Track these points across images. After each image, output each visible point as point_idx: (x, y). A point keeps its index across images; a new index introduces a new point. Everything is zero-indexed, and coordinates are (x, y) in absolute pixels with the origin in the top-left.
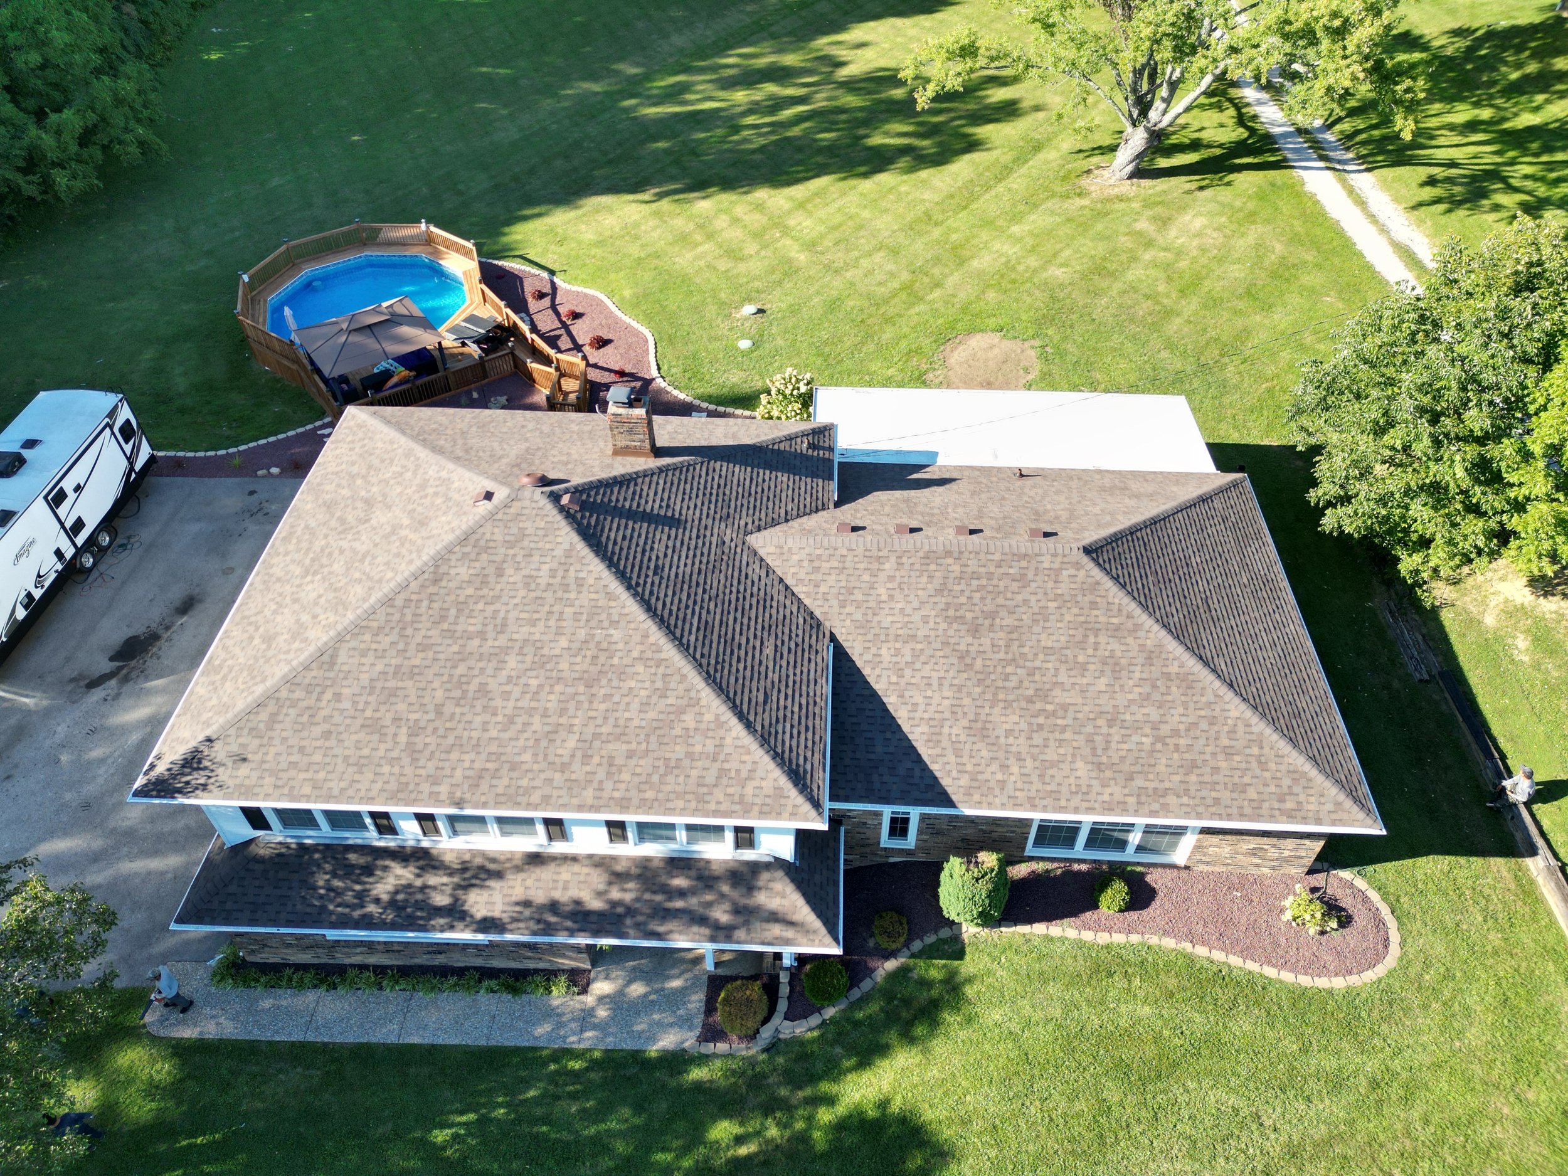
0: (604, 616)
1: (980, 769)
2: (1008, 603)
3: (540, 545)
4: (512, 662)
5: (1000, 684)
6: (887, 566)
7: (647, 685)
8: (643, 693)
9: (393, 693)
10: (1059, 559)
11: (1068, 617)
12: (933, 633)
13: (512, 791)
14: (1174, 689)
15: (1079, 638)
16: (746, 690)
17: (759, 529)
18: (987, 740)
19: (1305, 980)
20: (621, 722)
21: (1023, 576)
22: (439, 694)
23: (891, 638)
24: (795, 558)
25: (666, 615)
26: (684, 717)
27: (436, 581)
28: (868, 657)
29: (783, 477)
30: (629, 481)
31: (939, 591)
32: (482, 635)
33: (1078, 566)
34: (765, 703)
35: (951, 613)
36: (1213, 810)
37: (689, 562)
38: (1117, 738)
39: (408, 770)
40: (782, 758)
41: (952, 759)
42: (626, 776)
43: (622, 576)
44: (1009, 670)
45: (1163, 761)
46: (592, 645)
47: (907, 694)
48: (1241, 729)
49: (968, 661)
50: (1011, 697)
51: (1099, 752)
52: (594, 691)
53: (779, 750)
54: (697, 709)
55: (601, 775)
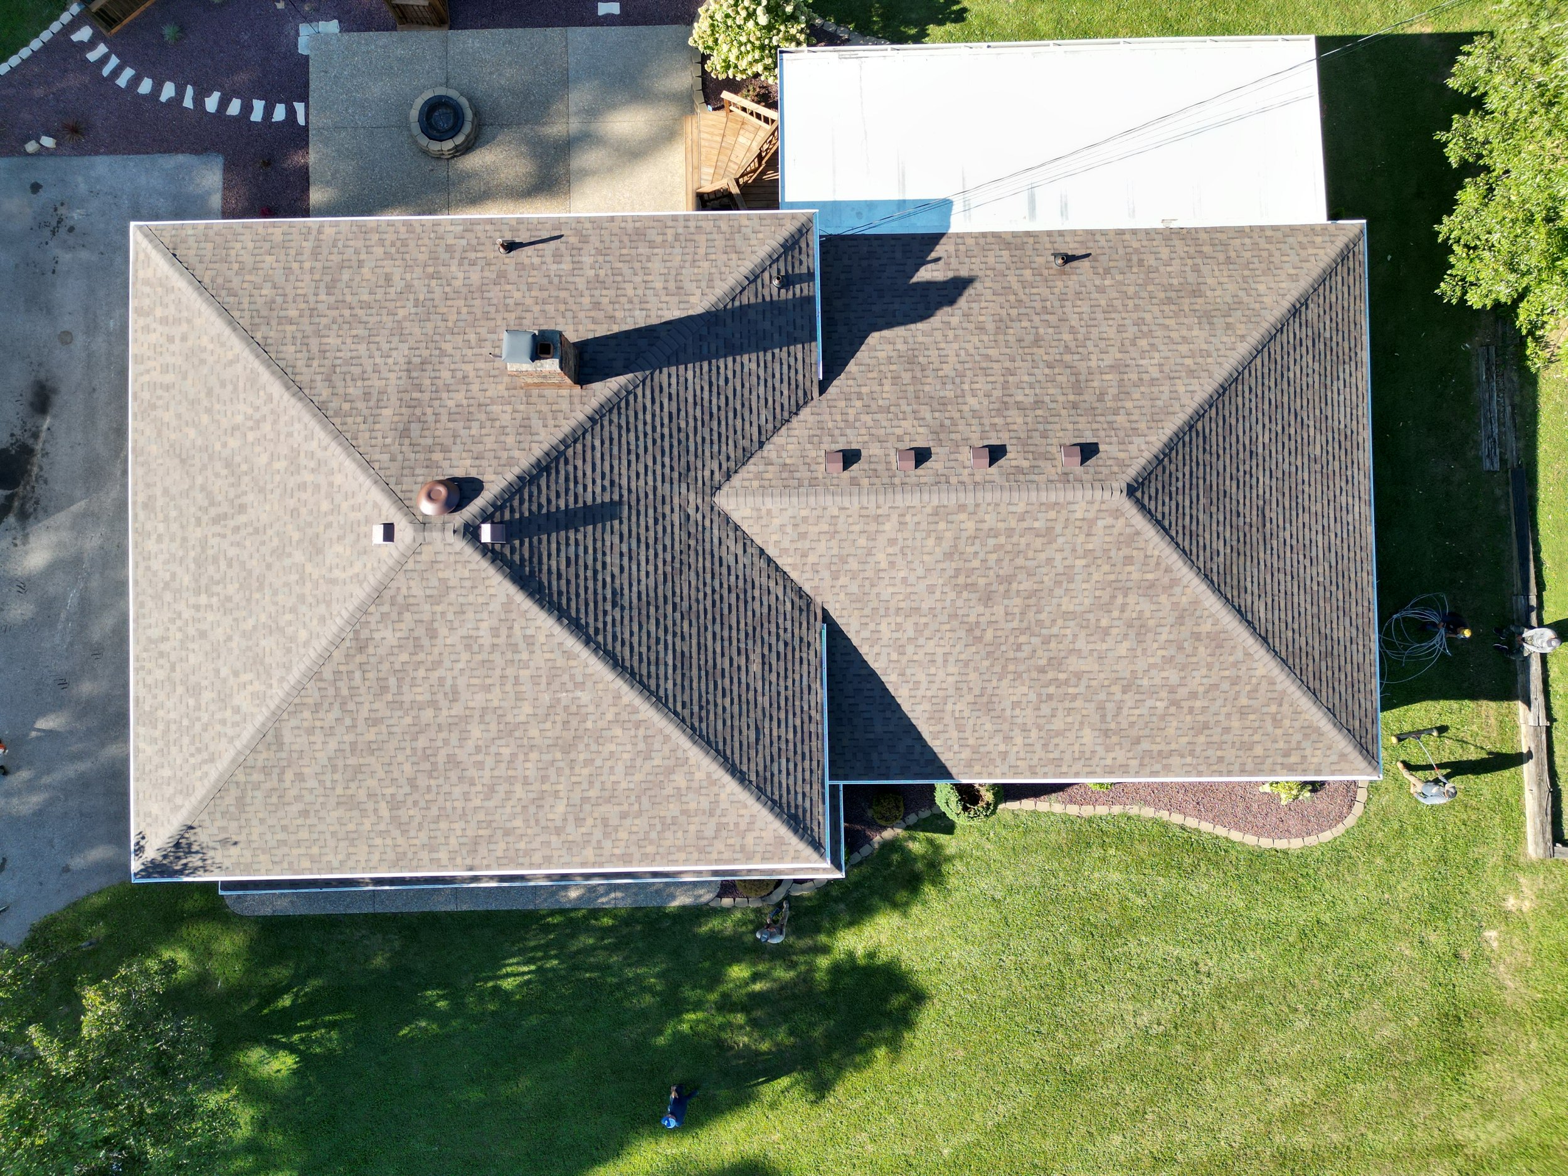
0: (566, 678)
1: (982, 742)
2: (1029, 563)
3: (471, 598)
4: (476, 731)
5: (1011, 655)
6: (887, 527)
7: (629, 747)
8: (626, 756)
9: (358, 770)
10: (1096, 506)
11: (1096, 576)
12: (939, 605)
13: (511, 853)
14: (1202, 649)
15: (1106, 598)
16: (736, 733)
17: (728, 477)
18: (992, 714)
19: (1266, 843)
20: (609, 786)
21: (1050, 530)
22: (407, 768)
23: (892, 611)
24: (776, 522)
25: (636, 664)
26: (673, 777)
27: (361, 649)
28: (865, 634)
31: (949, 556)
32: (433, 704)
33: (1117, 513)
34: (757, 740)
35: (961, 580)
36: (1215, 767)
37: (651, 568)
38: (1130, 704)
39: (400, 840)
40: (781, 807)
41: (955, 734)
42: (623, 835)
43: (577, 627)
44: (1022, 639)
45: (1175, 724)
46: (560, 710)
47: (908, 672)
48: (1264, 685)
49: (978, 633)
50: (1022, 668)
51: (1109, 719)
52: (572, 756)
53: (776, 797)
54: (686, 768)
55: (598, 834)
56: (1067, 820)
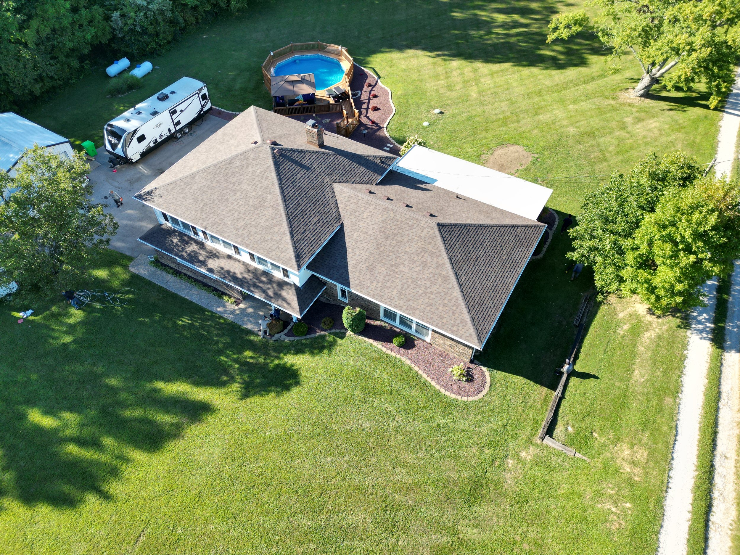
0: (268, 190)
1: (364, 280)
2: (403, 233)
3: (262, 162)
4: (238, 194)
5: (385, 257)
6: (371, 207)
7: (270, 214)
8: (268, 217)
9: (204, 192)
10: (427, 224)
11: (419, 244)
12: (373, 234)
13: (221, 231)
14: (440, 279)
15: (419, 252)
16: (299, 227)
17: (340, 182)
18: (371, 273)
19: (442, 390)
20: (258, 223)
21: (412, 225)
22: (216, 197)
23: (360, 231)
24: (344, 195)
25: (287, 196)
26: (275, 228)
27: (230, 164)
28: (350, 234)
29: (362, 169)
30: (303, 152)
31: (383, 221)
32: (234, 184)
33: (432, 228)
34: (303, 233)
35: (383, 229)
36: (428, 320)
37: (307, 184)
38: (412, 287)
39: (199, 215)
40: (297, 250)
41: (357, 274)
42: (252, 238)
43: (280, 180)
44: (391, 254)
45: (422, 300)
46: (261, 197)
47: (355, 250)
48: (454, 300)
49: (379, 246)
50: (386, 263)
51: (403, 289)
52: (256, 211)
53: (297, 248)
54: (280, 227)
55: (245, 235)
56: (380, 351)
